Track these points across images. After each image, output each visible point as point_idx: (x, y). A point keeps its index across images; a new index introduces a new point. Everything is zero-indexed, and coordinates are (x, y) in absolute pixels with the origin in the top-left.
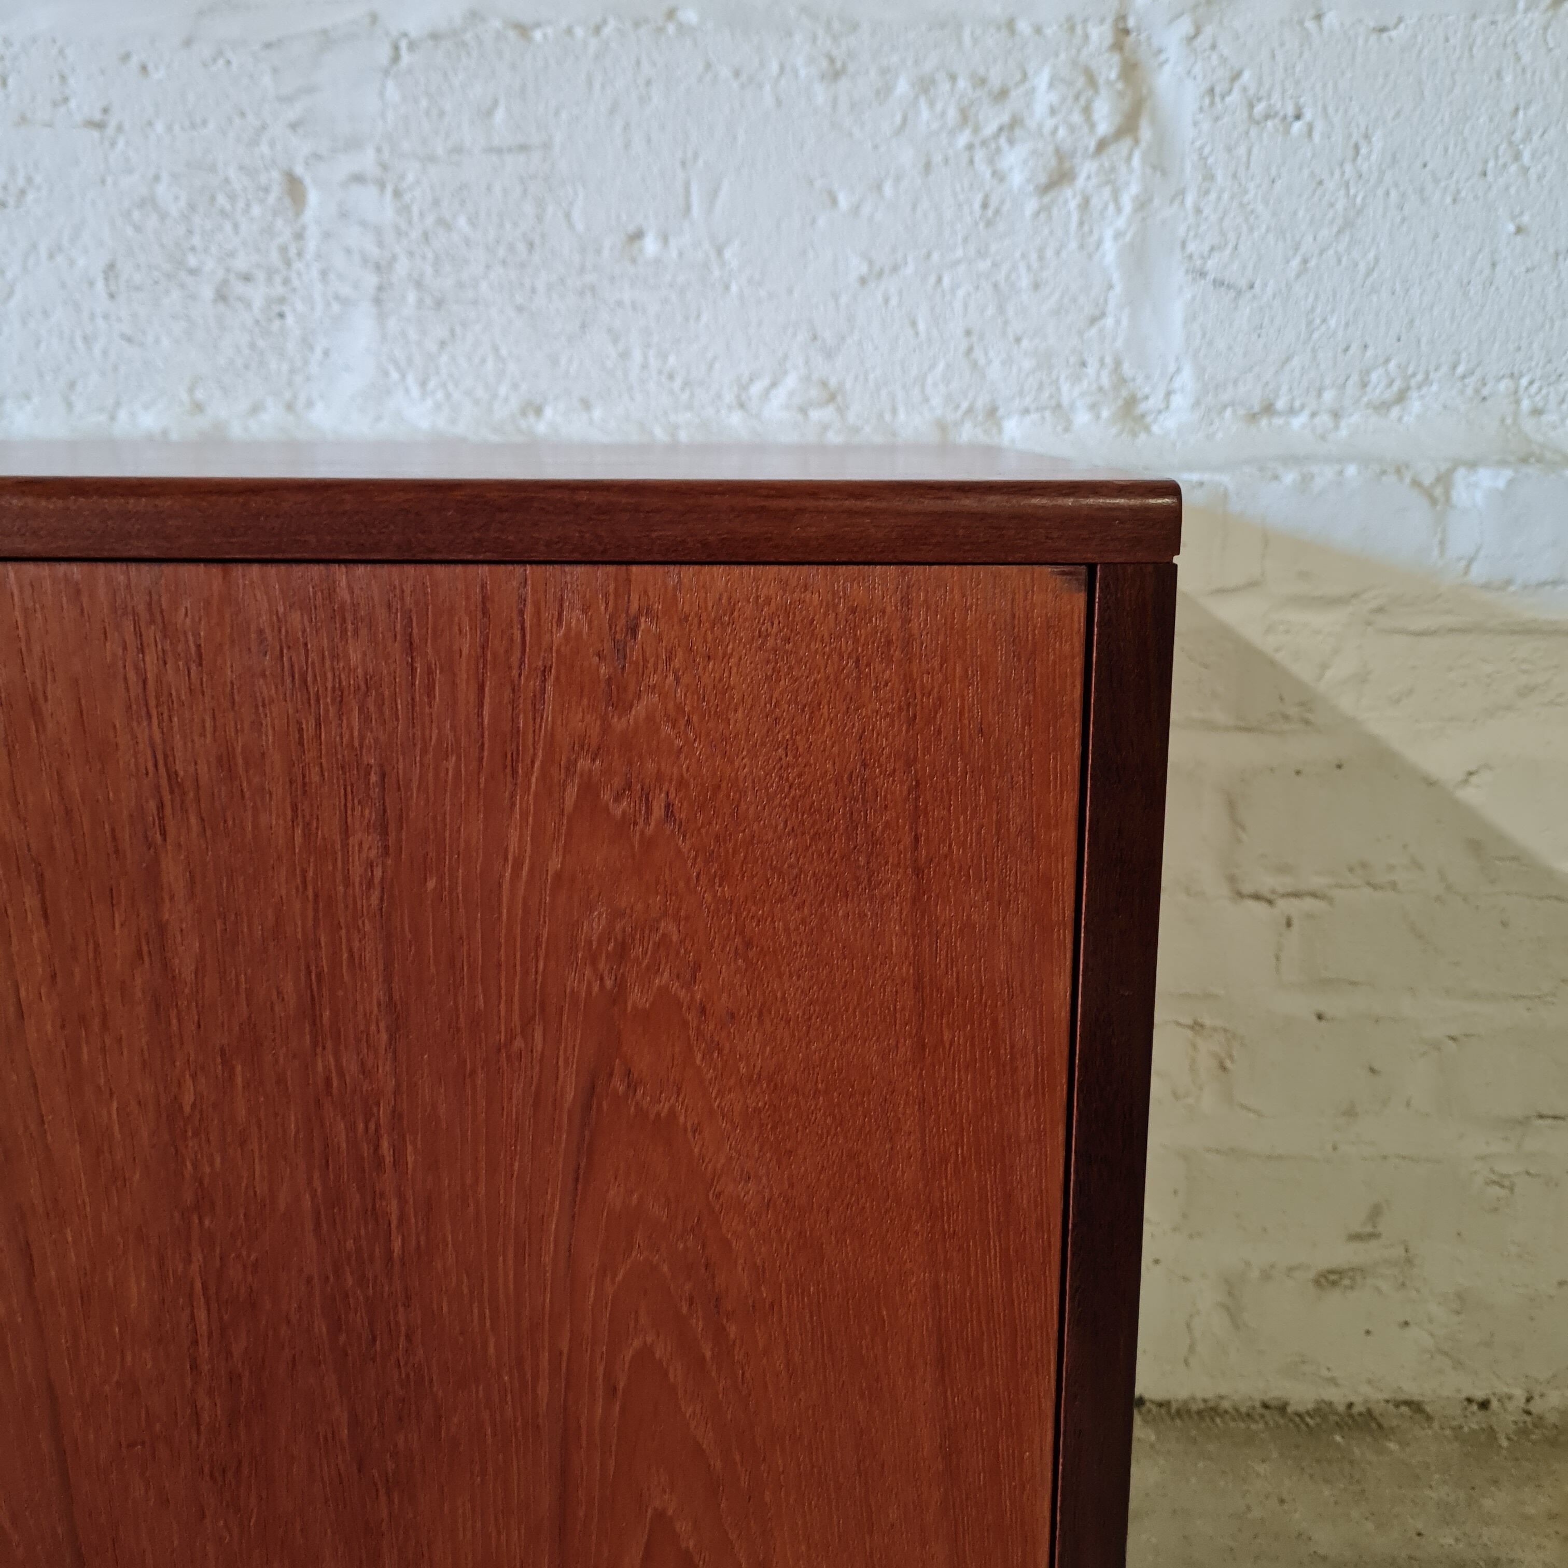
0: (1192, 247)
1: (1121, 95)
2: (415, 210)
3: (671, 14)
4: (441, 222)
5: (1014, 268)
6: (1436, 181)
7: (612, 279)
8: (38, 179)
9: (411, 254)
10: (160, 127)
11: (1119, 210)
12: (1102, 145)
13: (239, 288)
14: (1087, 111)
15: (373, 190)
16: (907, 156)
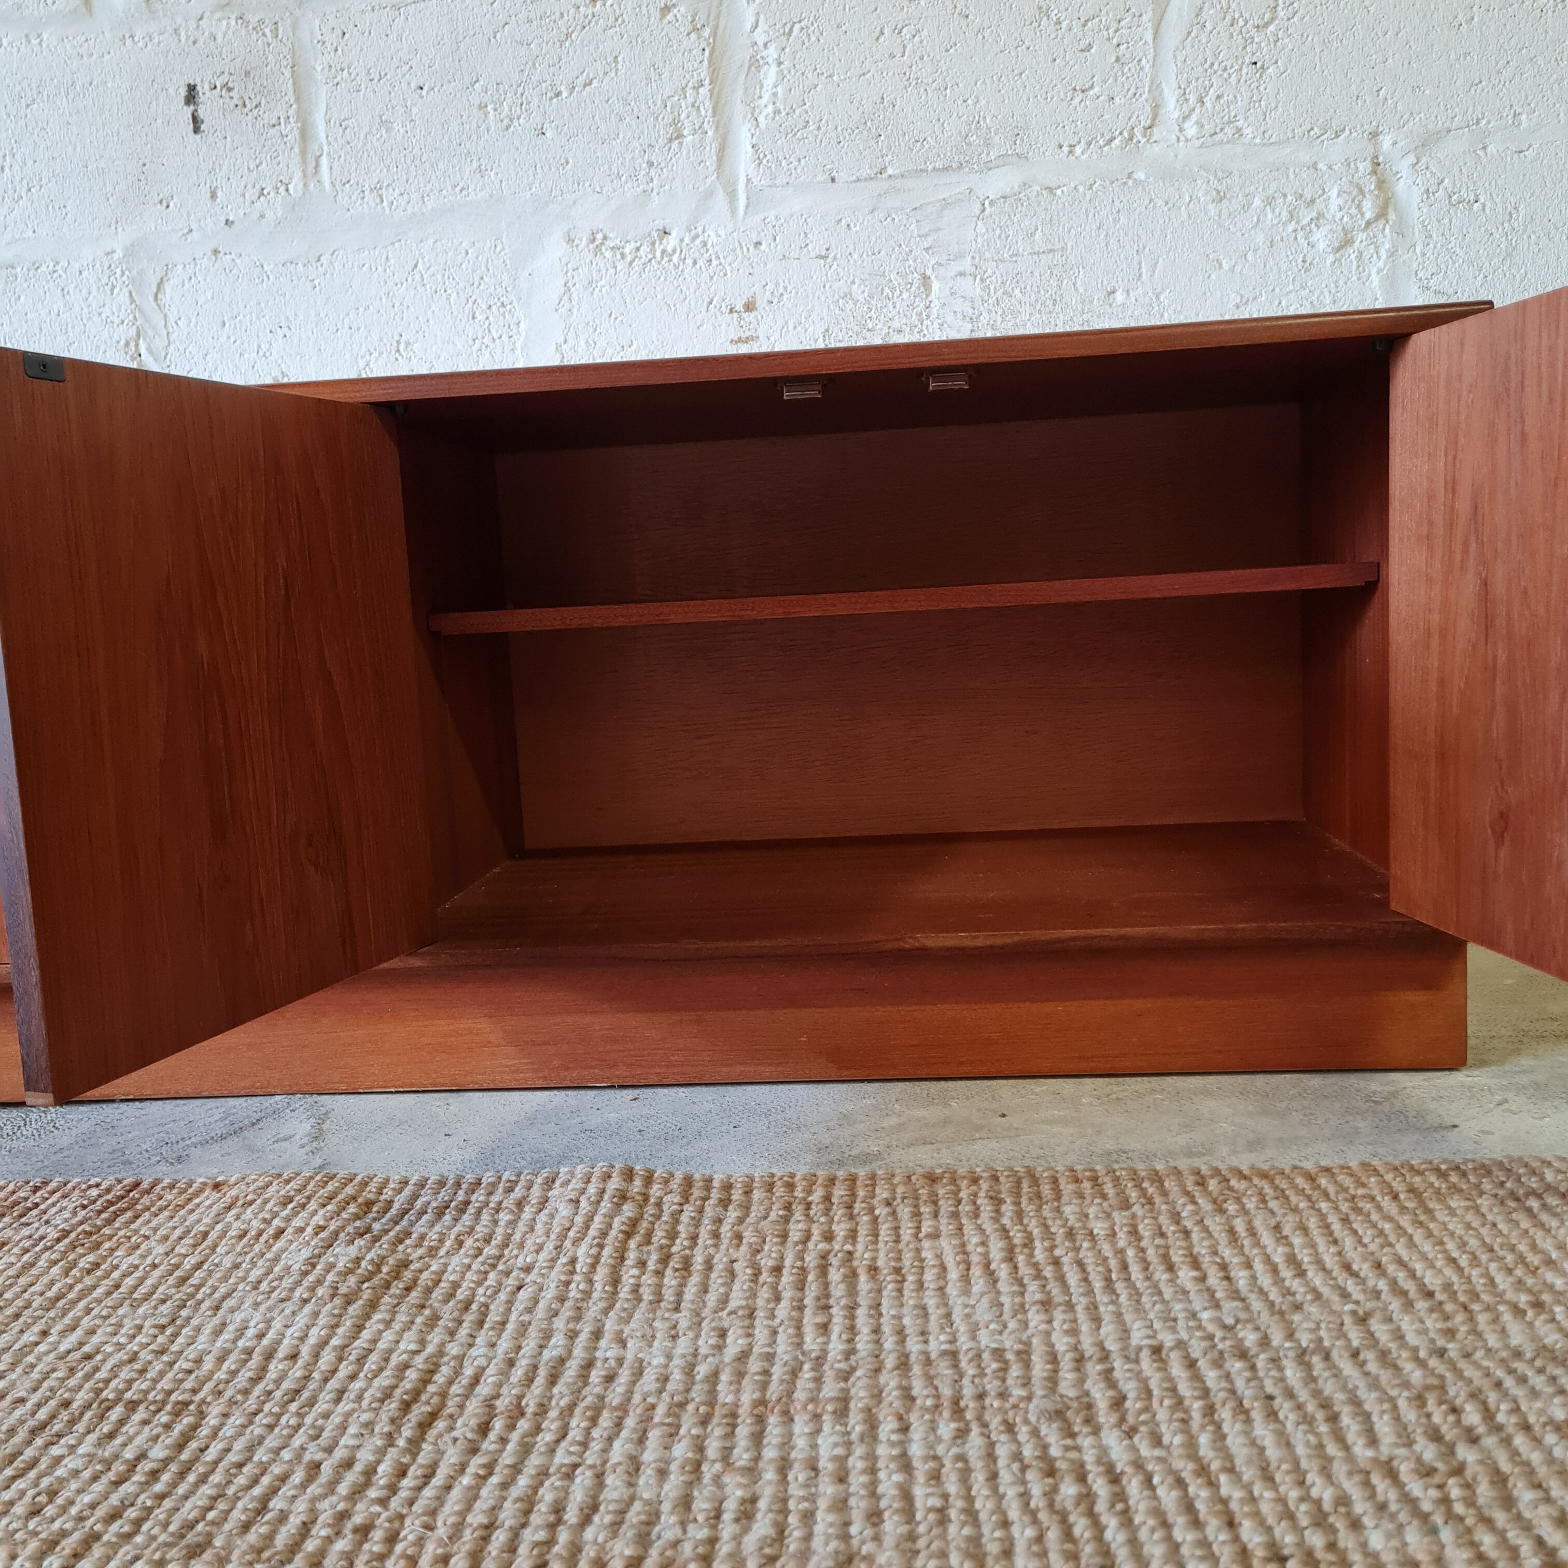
0: (1420, 275)
1: (1377, 197)
2: (992, 287)
3: (1130, 176)
4: (1006, 293)
5: (1322, 293)
6: (1557, 229)
7: (1099, 316)
8: (790, 287)
9: (989, 311)
10: (855, 256)
11: (1379, 258)
12: (1368, 224)
14: (1359, 207)
15: (970, 279)
16: (1260, 239)
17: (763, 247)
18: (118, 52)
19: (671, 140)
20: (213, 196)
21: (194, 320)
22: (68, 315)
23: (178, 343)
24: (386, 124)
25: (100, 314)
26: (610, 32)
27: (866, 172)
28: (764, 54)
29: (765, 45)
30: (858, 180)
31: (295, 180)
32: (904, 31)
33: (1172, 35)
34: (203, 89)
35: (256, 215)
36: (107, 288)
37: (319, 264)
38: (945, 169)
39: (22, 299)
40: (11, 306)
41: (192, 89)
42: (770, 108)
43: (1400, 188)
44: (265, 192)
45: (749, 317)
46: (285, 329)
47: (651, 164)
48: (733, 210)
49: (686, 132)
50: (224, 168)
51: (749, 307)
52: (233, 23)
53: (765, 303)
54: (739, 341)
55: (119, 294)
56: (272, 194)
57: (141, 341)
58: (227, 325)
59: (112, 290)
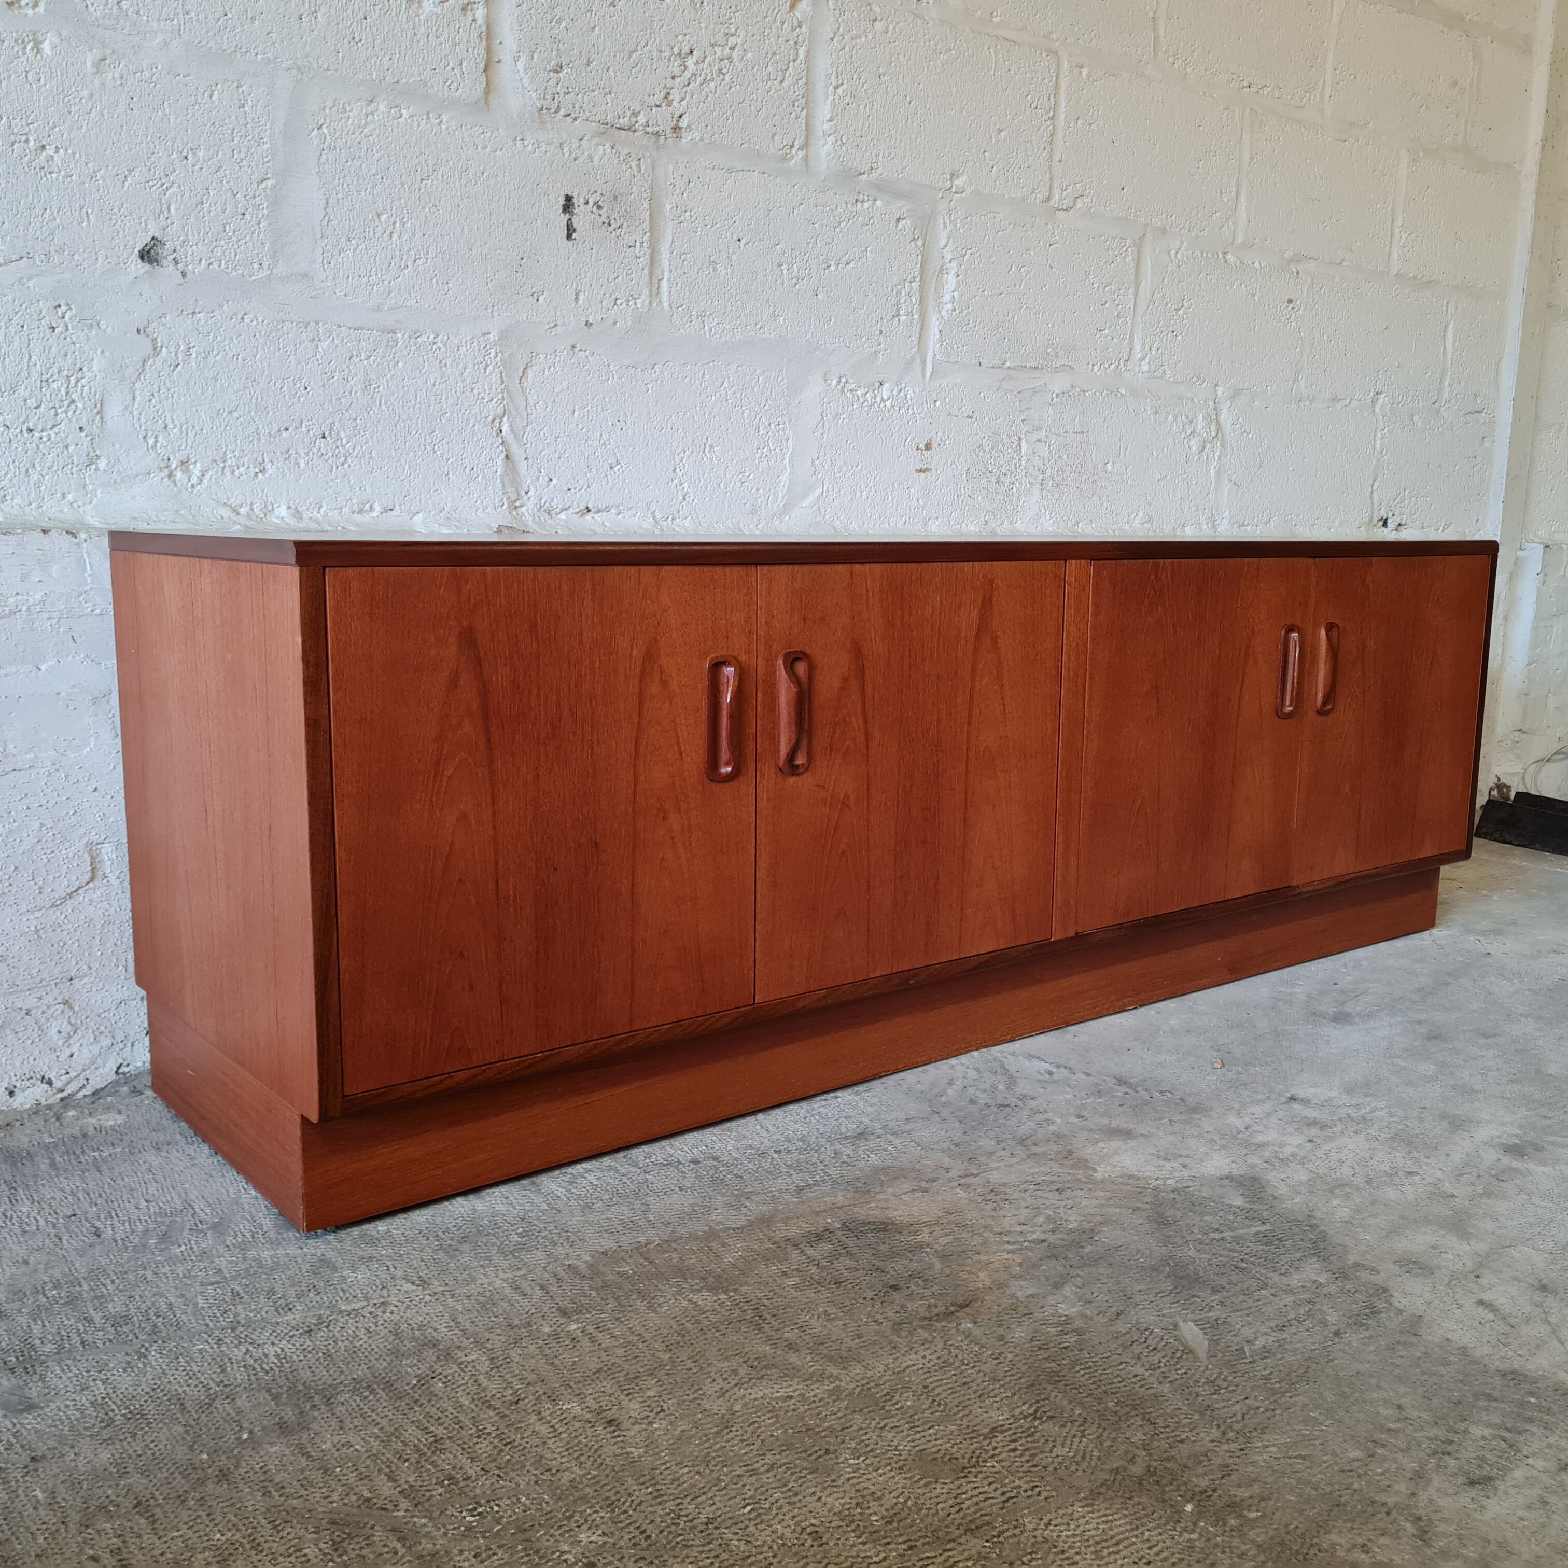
0: (1229, 472)
3: (1119, 390)
4: (1059, 457)
5: (1192, 477)
7: (1100, 478)
8: (951, 436)
11: (1214, 460)
12: (1212, 439)
13: (1002, 478)
14: (1209, 428)
15: (1043, 444)
16: (1170, 440)
17: (938, 404)
18: (510, 150)
19: (894, 317)
20: (577, 298)
21: (550, 405)
22: (444, 385)
23: (534, 424)
24: (714, 264)
25: (472, 390)
26: (865, 228)
27: (997, 362)
28: (948, 265)
29: (950, 261)
30: (993, 367)
31: (643, 297)
32: (1022, 270)
33: (1141, 308)
34: (578, 201)
35: (610, 322)
36: (482, 367)
37: (653, 371)
38: (1035, 368)
39: (401, 364)
40: (390, 371)
41: (568, 199)
42: (950, 306)
43: (1223, 418)
44: (618, 302)
45: (927, 454)
46: (622, 423)
47: (881, 332)
48: (924, 376)
49: (902, 312)
50: (589, 275)
51: (928, 447)
52: (609, 151)
53: (936, 445)
54: (921, 471)
55: (491, 374)
56: (624, 305)
57: (505, 419)
58: (576, 413)
59: (485, 369)
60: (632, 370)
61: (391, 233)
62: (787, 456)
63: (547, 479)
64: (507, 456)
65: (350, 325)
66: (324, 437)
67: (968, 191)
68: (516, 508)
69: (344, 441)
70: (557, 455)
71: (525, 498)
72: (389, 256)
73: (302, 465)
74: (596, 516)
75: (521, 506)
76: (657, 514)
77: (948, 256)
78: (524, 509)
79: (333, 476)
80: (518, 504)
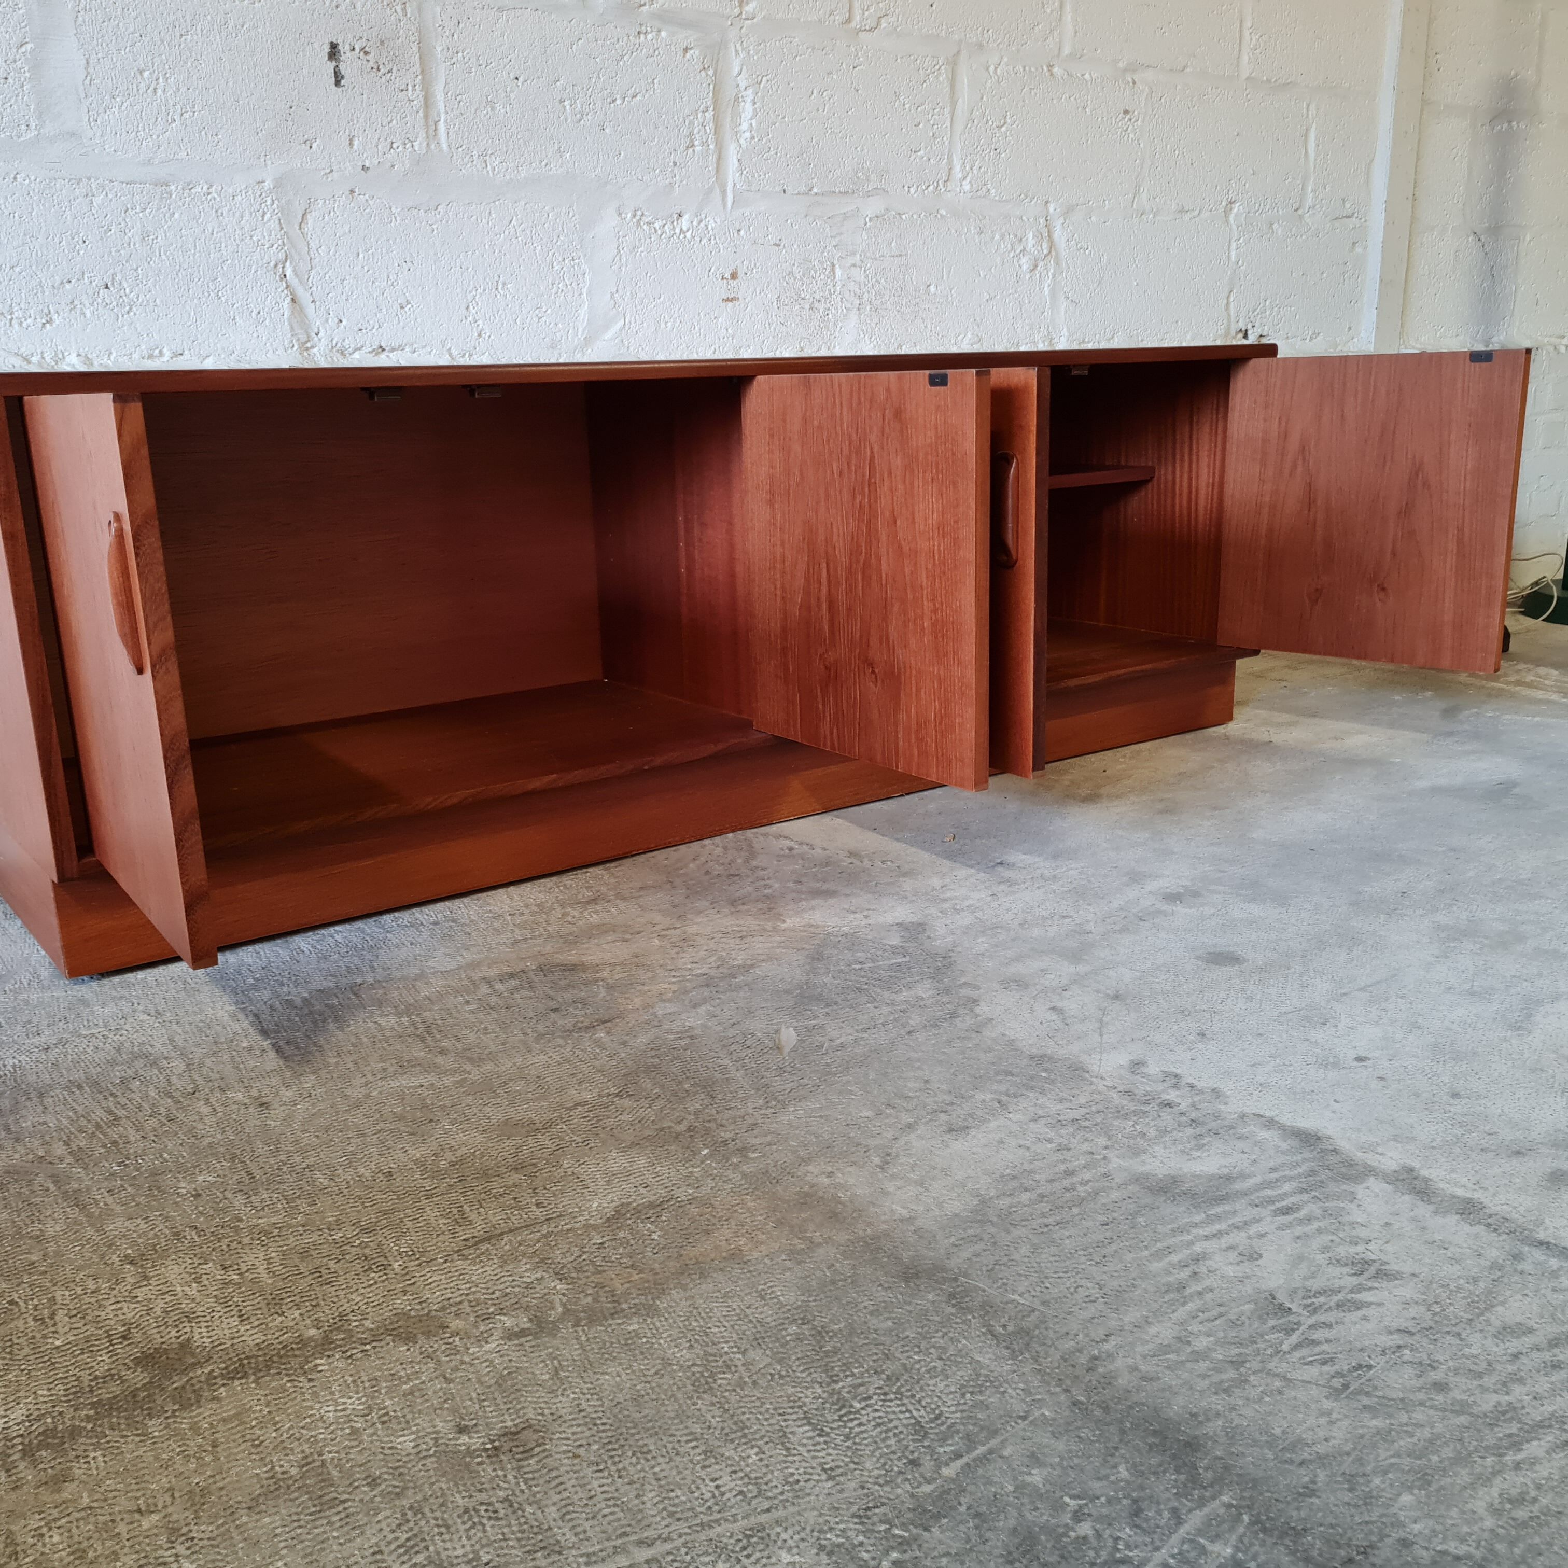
0: (1065, 289)
1: (1048, 242)
2: (870, 275)
3: (938, 211)
5: (1024, 296)
6: (1118, 269)
7: (923, 301)
10: (796, 246)
11: (1048, 278)
12: (1044, 257)
13: (816, 305)
14: (1041, 247)
15: (859, 269)
16: (998, 260)
17: (742, 233)
19: (687, 148)
20: (351, 144)
21: (333, 249)
22: (222, 234)
23: (318, 268)
24: (491, 104)
25: (251, 237)
26: (650, 60)
27: (803, 189)
28: (744, 93)
29: (746, 89)
30: (799, 194)
31: (420, 139)
32: (825, 94)
33: (959, 127)
34: (344, 48)
35: (388, 165)
36: (259, 214)
37: (437, 212)
38: (845, 193)
39: (177, 215)
40: (166, 222)
41: (334, 46)
42: (748, 135)
43: (1056, 236)
44: (395, 146)
45: (733, 283)
46: (409, 264)
47: (675, 164)
48: (725, 205)
49: (696, 143)
50: (361, 120)
51: (734, 276)
53: (743, 274)
54: (728, 300)
55: (269, 220)
56: (400, 149)
57: (288, 264)
58: (361, 256)
59: (263, 216)
60: (415, 212)
61: (155, 89)
62: (585, 291)
63: (336, 320)
64: (293, 300)
65: (122, 179)
66: (107, 287)
67: (759, 17)
68: (307, 349)
69: (127, 291)
70: (344, 297)
71: (316, 339)
72: (155, 111)
73: (88, 315)
74: (391, 355)
75: (312, 347)
76: (453, 351)
77: (743, 85)
78: (315, 350)
79: (120, 324)
80: (309, 345)
